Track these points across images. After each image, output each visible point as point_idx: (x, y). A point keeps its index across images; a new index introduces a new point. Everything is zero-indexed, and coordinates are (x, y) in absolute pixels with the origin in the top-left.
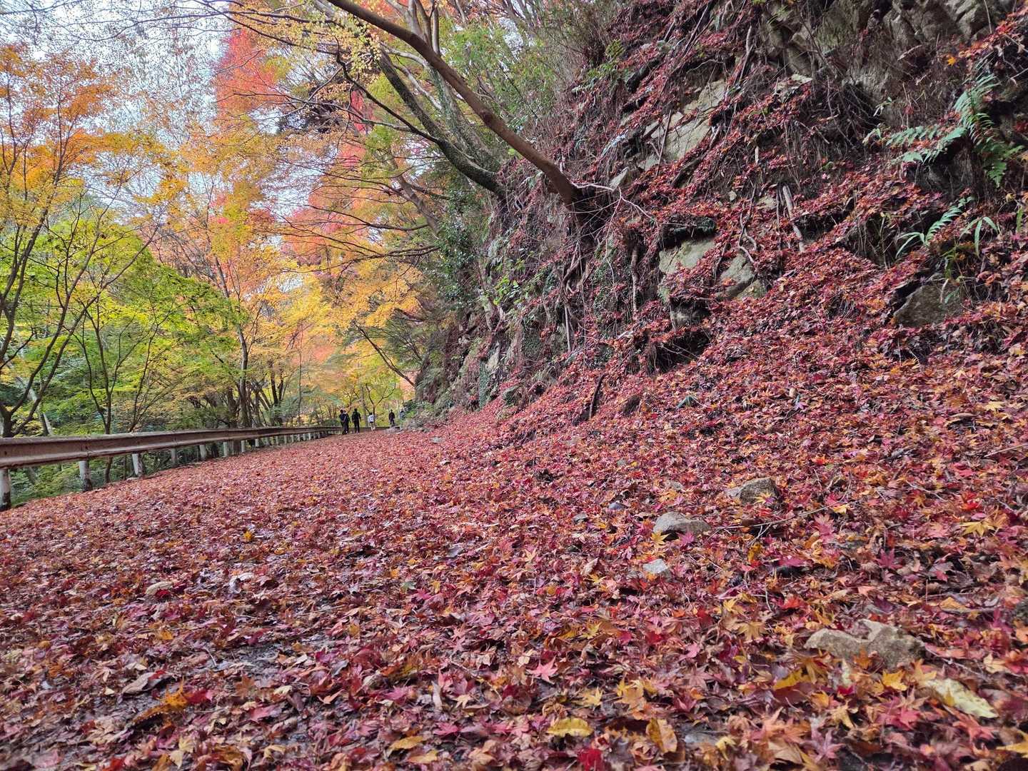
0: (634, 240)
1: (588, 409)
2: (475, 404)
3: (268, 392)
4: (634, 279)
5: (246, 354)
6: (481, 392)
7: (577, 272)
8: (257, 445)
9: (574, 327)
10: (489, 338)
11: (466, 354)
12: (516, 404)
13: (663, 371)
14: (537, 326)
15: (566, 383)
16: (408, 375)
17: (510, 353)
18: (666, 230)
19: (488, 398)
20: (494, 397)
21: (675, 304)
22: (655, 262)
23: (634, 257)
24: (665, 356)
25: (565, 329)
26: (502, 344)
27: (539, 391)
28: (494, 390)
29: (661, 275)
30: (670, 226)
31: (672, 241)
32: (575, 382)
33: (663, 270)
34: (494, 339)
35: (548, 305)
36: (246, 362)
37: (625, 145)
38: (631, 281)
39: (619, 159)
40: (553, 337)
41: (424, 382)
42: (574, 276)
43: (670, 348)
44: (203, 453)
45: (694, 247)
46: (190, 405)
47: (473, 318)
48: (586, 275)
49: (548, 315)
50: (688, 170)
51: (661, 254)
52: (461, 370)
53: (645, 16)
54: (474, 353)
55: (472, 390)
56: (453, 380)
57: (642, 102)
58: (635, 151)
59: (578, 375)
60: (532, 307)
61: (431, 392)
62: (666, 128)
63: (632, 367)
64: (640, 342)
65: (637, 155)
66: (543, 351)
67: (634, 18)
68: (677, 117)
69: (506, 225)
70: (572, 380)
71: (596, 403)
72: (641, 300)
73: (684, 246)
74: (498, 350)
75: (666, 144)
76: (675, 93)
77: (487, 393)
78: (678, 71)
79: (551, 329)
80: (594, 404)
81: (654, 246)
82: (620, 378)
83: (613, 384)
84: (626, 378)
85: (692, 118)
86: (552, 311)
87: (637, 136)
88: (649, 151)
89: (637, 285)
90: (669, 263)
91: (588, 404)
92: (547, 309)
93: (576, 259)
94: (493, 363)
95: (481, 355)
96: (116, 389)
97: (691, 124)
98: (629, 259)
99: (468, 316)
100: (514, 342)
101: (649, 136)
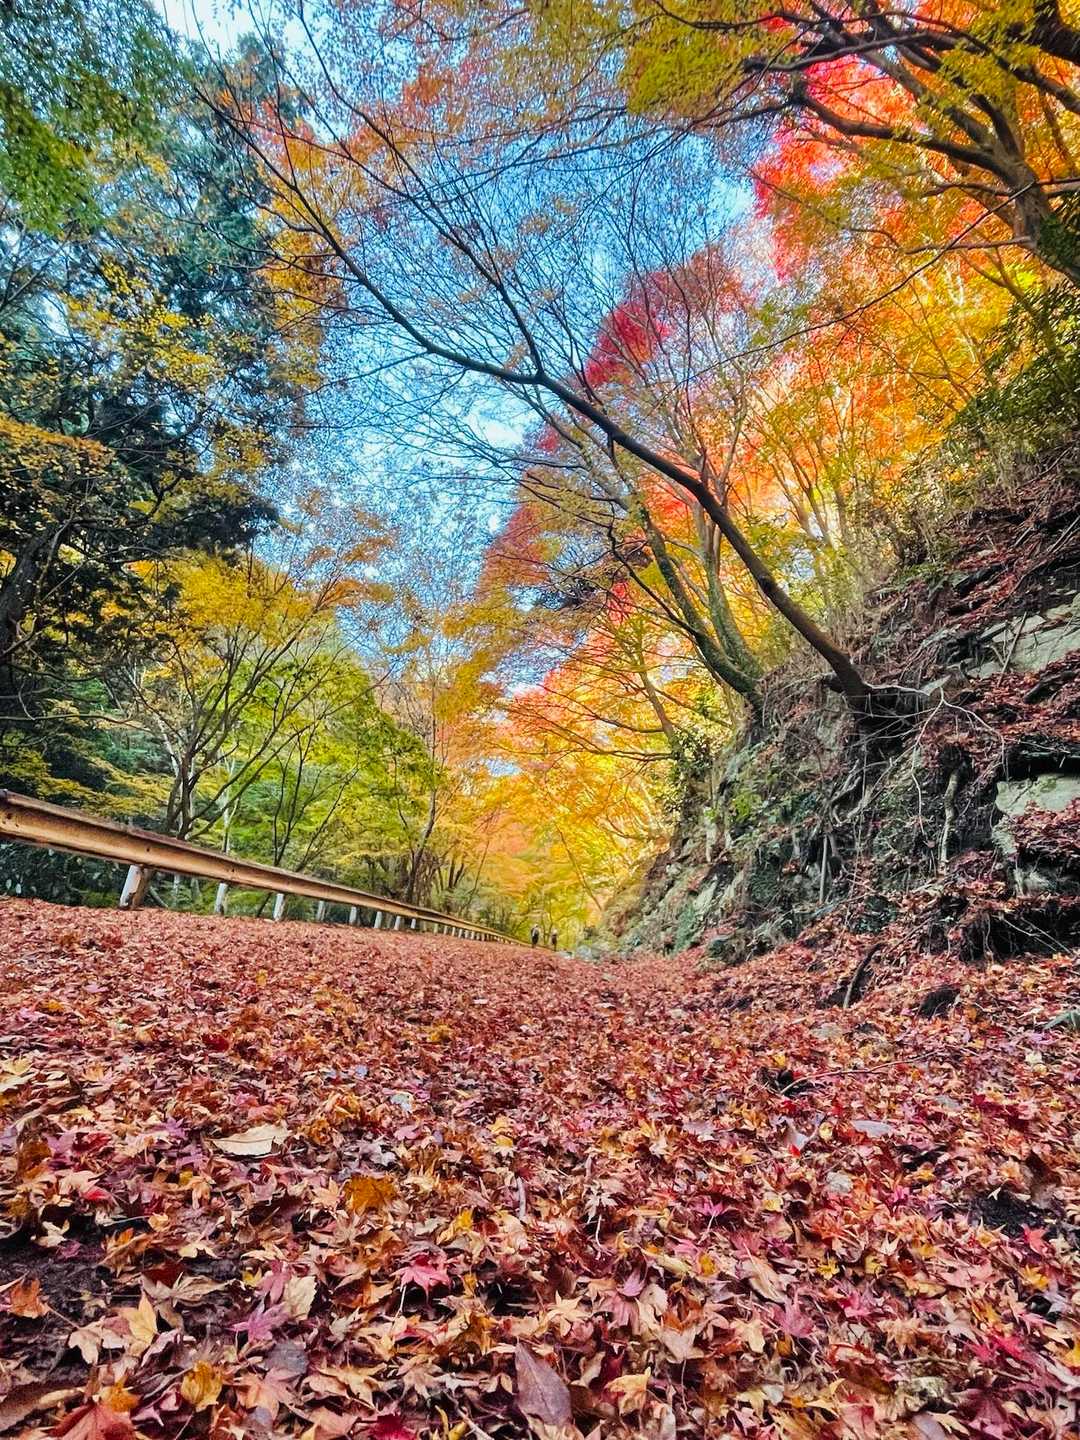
0: (954, 762)
1: (844, 990)
2: (669, 946)
3: (446, 874)
4: (949, 814)
5: (432, 823)
6: (681, 933)
7: (851, 797)
8: (413, 926)
9: (835, 868)
10: (706, 868)
11: (671, 885)
12: (725, 958)
13: (1001, 958)
14: (776, 862)
15: (810, 944)
16: (599, 897)
17: (729, 892)
18: (1014, 755)
19: (688, 944)
20: (695, 945)
21: (1026, 858)
22: (989, 793)
23: (952, 783)
24: (1006, 935)
25: (818, 873)
26: (721, 879)
27: (762, 949)
28: (698, 934)
29: (999, 815)
30: (1023, 747)
31: (1022, 768)
32: (826, 945)
33: (1001, 808)
34: (712, 871)
35: (798, 835)
36: (429, 832)
37: (950, 645)
38: (943, 817)
39: (939, 661)
40: (797, 879)
41: (615, 909)
42: (847, 802)
43: (1016, 923)
44: (353, 916)
45: (1062, 783)
46: (365, 865)
47: (689, 845)
48: (865, 801)
49: (797, 849)
50: (1052, 683)
51: (1000, 786)
52: (661, 904)
53: (987, 520)
54: (682, 885)
55: (669, 930)
56: (649, 913)
57: (977, 605)
58: (964, 655)
59: (832, 935)
60: (774, 836)
61: (619, 922)
62: (1017, 631)
63: (935, 941)
64: (951, 905)
65: (968, 661)
66: (778, 896)
67: (972, 523)
68: (1036, 621)
69: (756, 740)
70: (822, 942)
71: (857, 987)
72: (955, 846)
73: (1043, 779)
74: (714, 885)
75: (1014, 652)
76: (1035, 593)
77: (688, 936)
78: (1042, 567)
79: (797, 868)
80: (857, 985)
81: (990, 772)
82: (907, 954)
83: (893, 960)
84: (917, 957)
85: (1061, 623)
86: (802, 844)
87: (971, 636)
88: (988, 656)
89: (951, 823)
90: (1013, 800)
91: (845, 982)
92: (796, 840)
93: (852, 782)
94: (703, 901)
95: (691, 886)
96: (300, 826)
97: (1059, 630)
98: (943, 787)
99: (685, 842)
100: (739, 877)
101: (989, 639)
